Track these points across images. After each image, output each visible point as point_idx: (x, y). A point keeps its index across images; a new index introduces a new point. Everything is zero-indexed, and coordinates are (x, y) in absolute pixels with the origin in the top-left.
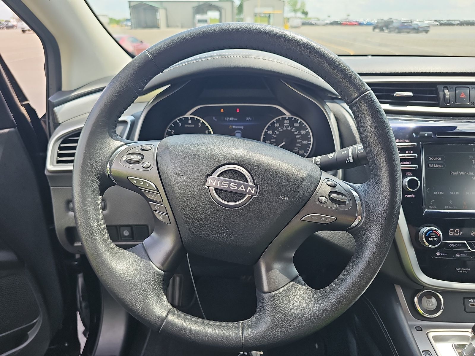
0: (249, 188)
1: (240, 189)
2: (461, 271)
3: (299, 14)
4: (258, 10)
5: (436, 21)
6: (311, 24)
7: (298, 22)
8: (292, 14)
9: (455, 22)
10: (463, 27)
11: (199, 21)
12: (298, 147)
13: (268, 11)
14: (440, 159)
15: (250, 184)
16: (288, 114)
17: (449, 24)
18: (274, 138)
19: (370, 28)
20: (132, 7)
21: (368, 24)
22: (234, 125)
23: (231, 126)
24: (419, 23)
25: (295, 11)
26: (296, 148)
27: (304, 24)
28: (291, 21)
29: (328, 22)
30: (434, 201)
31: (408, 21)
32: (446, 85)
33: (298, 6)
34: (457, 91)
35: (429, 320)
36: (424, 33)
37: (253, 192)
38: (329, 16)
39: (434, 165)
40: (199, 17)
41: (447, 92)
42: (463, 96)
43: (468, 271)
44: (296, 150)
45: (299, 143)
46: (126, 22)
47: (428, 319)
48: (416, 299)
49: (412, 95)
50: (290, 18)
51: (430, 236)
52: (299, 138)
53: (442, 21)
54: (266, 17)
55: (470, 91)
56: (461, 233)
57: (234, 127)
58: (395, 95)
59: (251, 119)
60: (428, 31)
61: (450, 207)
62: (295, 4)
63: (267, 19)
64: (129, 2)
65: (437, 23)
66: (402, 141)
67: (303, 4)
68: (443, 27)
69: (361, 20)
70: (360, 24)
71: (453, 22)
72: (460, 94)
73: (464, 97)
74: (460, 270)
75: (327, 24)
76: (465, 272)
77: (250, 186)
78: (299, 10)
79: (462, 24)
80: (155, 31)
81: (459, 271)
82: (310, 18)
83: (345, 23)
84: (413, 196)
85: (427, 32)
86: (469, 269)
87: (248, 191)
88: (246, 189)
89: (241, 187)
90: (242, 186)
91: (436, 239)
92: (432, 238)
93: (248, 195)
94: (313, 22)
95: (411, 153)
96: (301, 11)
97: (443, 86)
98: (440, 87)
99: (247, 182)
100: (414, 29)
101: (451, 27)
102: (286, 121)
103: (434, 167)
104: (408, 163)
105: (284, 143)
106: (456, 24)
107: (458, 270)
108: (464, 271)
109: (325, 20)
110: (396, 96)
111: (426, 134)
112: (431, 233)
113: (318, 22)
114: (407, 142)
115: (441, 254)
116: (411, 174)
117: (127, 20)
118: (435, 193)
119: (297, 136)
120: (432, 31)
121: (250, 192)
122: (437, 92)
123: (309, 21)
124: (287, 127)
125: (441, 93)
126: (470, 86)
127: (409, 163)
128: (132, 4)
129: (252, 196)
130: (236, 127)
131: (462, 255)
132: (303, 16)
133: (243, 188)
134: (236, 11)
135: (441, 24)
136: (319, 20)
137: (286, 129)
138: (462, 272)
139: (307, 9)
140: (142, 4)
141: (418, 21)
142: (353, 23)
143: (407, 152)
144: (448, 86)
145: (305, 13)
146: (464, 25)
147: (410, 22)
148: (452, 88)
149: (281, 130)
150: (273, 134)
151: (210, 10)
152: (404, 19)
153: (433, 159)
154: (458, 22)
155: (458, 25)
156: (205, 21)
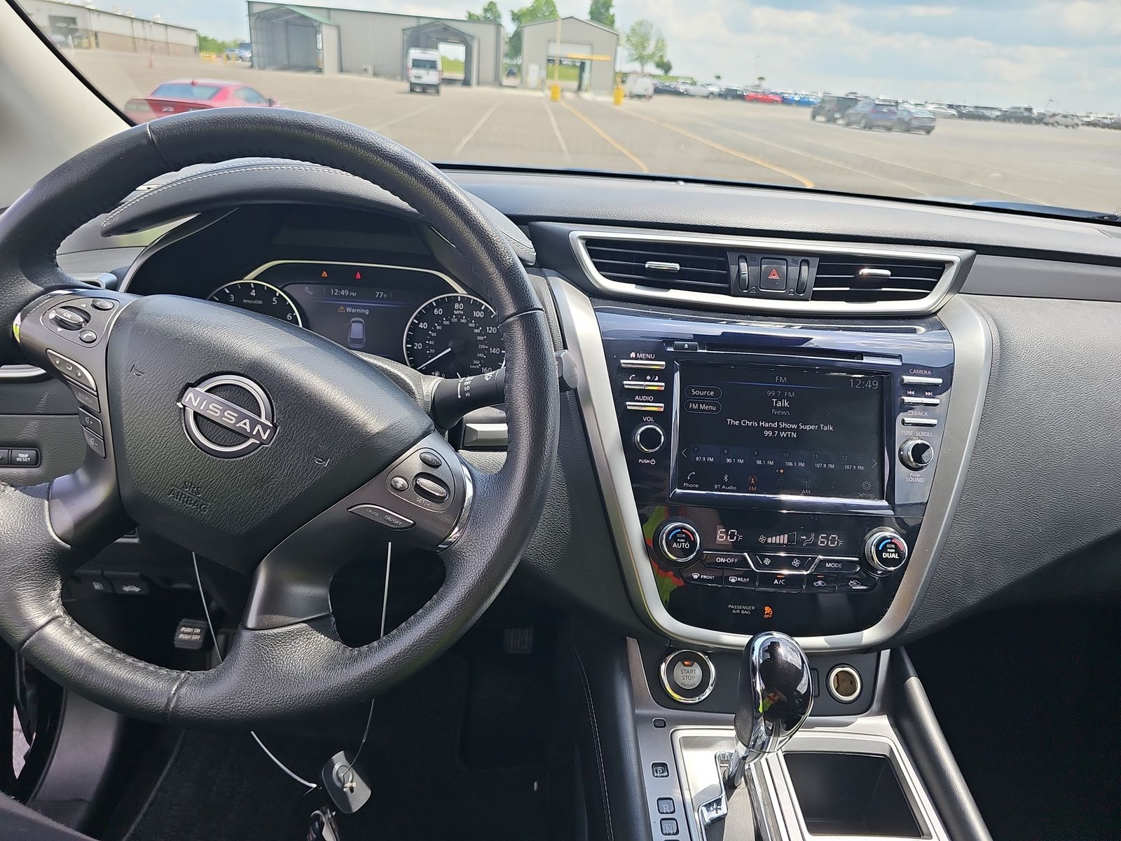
0: (259, 427)
1: (241, 424)
2: (738, 611)
3: (651, 68)
4: (556, 50)
5: (951, 106)
6: (677, 93)
7: (646, 85)
8: (636, 66)
9: (992, 114)
10: (1006, 125)
11: (418, 64)
12: (480, 359)
13: (580, 53)
14: (712, 393)
15: (263, 420)
16: (461, 292)
17: (978, 115)
18: (432, 338)
19: (808, 111)
20: (255, 14)
21: (803, 103)
22: (349, 306)
23: (342, 308)
24: (912, 109)
25: (642, 59)
26: (475, 362)
27: (658, 91)
28: (630, 80)
29: (715, 89)
30: (694, 473)
31: (890, 101)
32: (744, 252)
33: (651, 48)
34: (763, 267)
35: (685, 707)
36: (923, 133)
37: (265, 437)
38: (718, 77)
39: (699, 406)
40: (415, 53)
41: (744, 266)
42: (774, 275)
43: (751, 611)
44: (475, 365)
45: (482, 351)
46: (238, 50)
47: (682, 706)
48: (663, 667)
49: (678, 268)
50: (630, 73)
51: (675, 539)
52: (481, 342)
53: (965, 107)
54: (574, 66)
55: (789, 268)
56: (740, 537)
57: (349, 310)
58: (647, 266)
59: (385, 296)
60: (933, 128)
61: (724, 487)
62: (642, 44)
63: (576, 72)
64: (248, 2)
65: (954, 112)
66: (642, 355)
67: (661, 45)
68: (964, 122)
69: (789, 92)
70: (785, 101)
71: (987, 113)
72: (769, 272)
73: (776, 277)
74: (736, 609)
75: (712, 93)
76: (746, 612)
77: (262, 424)
78: (651, 56)
79: (1006, 117)
80: (310, 76)
81: (734, 611)
82: (676, 78)
83: (752, 94)
84: (653, 462)
85: (929, 131)
86: (753, 608)
87: (254, 433)
88: (252, 429)
89: (244, 422)
90: (247, 421)
91: (687, 546)
92: (679, 542)
93: (252, 441)
94: (682, 88)
95: (656, 379)
96: (657, 59)
97: (738, 254)
98: (731, 257)
99: (260, 417)
100: (901, 121)
101: (982, 123)
102: (457, 306)
103: (699, 409)
104: (649, 398)
105: (450, 349)
106: (994, 116)
107: (733, 609)
108: (745, 610)
109: (708, 85)
110: (648, 268)
111: (686, 345)
112: (677, 533)
113: (692, 89)
114: (651, 360)
115: (700, 577)
116: (651, 419)
117: (243, 46)
118: (697, 458)
119: (479, 338)
120: (941, 128)
121: (258, 436)
122: (725, 266)
123: (673, 85)
124: (459, 317)
125: (733, 268)
126: (789, 258)
127: (651, 399)
128: (257, 9)
129: (262, 444)
130: (354, 311)
131: (739, 579)
132: (660, 72)
133: (248, 424)
134: (504, 48)
135: (962, 116)
136: (694, 83)
137: (456, 320)
138: (740, 612)
139: (669, 57)
140: (282, 10)
141: (912, 103)
142: (771, 96)
143: (648, 378)
144: (748, 256)
145: (666, 67)
146: (1009, 121)
147: (893, 104)
148: (754, 260)
149: (447, 323)
150: (429, 329)
151: (446, 40)
152: (883, 96)
153: (700, 393)
154: (998, 113)
155: (996, 119)
156: (432, 65)
